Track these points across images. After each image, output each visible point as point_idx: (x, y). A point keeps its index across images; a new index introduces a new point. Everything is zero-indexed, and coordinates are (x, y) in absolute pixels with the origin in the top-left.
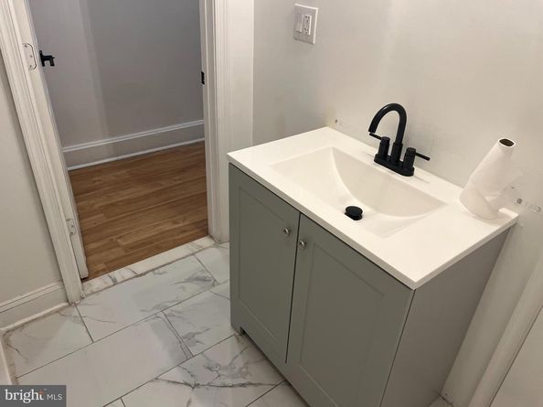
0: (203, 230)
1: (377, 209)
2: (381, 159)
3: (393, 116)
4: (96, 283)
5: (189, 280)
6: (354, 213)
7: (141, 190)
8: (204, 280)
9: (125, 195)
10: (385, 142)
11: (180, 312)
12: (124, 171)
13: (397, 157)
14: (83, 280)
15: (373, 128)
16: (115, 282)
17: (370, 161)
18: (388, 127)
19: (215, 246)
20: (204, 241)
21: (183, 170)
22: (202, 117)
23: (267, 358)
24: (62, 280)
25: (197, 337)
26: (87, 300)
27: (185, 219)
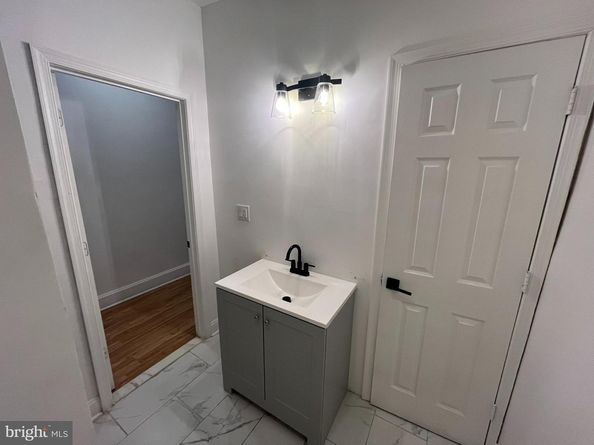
0: (192, 333)
1: (297, 294)
2: (293, 270)
3: (295, 249)
4: (122, 391)
5: (191, 369)
6: (287, 299)
7: (145, 318)
8: (200, 366)
9: (134, 323)
10: (293, 262)
11: (188, 393)
12: (129, 309)
13: (301, 268)
14: (113, 391)
15: (287, 259)
16: (137, 386)
17: (289, 272)
18: (294, 255)
19: (203, 342)
20: (195, 341)
21: (171, 300)
22: (188, 260)
23: (251, 403)
24: (98, 395)
25: (204, 406)
26: (117, 406)
27: (178, 330)
